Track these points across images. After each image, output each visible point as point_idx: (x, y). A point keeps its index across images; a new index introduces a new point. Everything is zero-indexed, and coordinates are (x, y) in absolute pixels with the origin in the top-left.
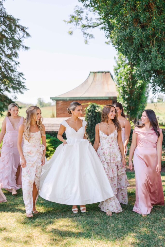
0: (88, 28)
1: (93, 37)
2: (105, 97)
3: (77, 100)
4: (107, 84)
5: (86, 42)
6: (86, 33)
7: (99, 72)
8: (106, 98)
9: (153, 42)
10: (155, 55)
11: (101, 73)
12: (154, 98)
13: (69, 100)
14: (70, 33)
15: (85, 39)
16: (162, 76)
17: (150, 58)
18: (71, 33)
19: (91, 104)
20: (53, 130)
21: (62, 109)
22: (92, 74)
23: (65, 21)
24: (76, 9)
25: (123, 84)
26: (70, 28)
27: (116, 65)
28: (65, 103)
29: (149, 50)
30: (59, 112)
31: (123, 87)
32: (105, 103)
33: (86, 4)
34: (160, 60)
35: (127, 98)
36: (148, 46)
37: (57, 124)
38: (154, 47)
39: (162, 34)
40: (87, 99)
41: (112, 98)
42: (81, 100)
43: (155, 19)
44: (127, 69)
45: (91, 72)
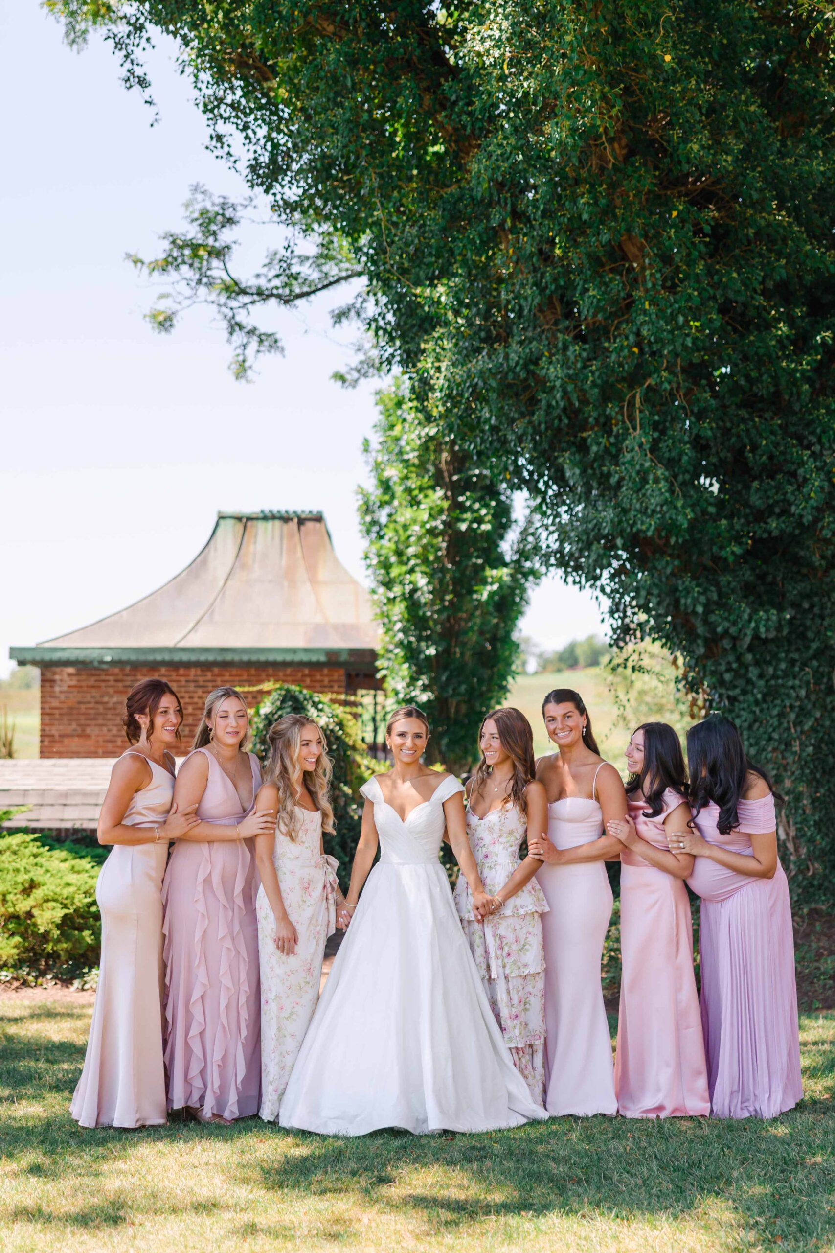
0: (253, 302)
1: (279, 344)
2: (306, 650)
3: (154, 666)
4: (313, 581)
5: (242, 370)
6: (240, 326)
7: (267, 517)
8: (314, 658)
9: (631, 404)
10: (638, 467)
11: (277, 523)
12: (618, 665)
13: (113, 663)
14: (161, 324)
15: (238, 355)
16: (667, 563)
17: (613, 480)
18: (165, 323)
19: (280, 689)
20: (78, 825)
21: (71, 713)
22: (228, 526)
23: (137, 261)
24: (198, 207)
25: (408, 588)
26: (163, 296)
27: (371, 485)
28: (92, 681)
29: (612, 440)
30: (55, 731)
31: (411, 600)
32: (308, 681)
33: (285, 197)
34: (660, 489)
35: (428, 658)
36: (606, 426)
37: (86, 794)
38: (634, 429)
39: (675, 375)
40: (211, 658)
41: (344, 657)
42: (174, 666)
43: (647, 307)
44: (431, 508)
45: (222, 517)
